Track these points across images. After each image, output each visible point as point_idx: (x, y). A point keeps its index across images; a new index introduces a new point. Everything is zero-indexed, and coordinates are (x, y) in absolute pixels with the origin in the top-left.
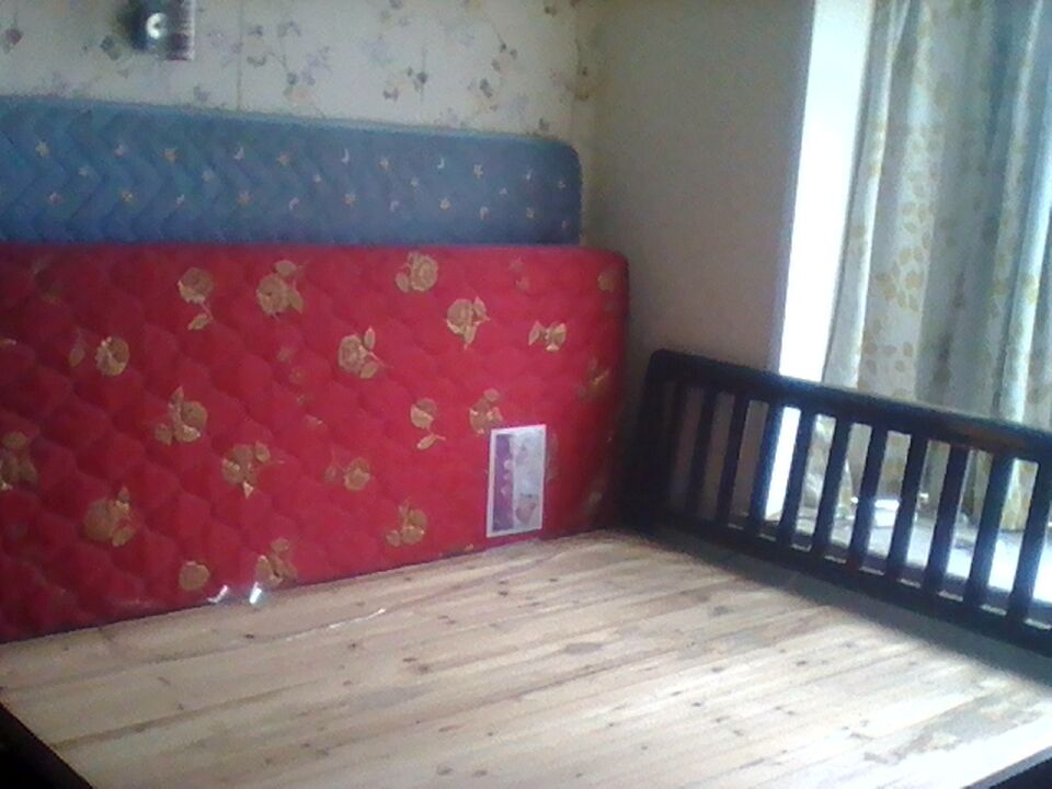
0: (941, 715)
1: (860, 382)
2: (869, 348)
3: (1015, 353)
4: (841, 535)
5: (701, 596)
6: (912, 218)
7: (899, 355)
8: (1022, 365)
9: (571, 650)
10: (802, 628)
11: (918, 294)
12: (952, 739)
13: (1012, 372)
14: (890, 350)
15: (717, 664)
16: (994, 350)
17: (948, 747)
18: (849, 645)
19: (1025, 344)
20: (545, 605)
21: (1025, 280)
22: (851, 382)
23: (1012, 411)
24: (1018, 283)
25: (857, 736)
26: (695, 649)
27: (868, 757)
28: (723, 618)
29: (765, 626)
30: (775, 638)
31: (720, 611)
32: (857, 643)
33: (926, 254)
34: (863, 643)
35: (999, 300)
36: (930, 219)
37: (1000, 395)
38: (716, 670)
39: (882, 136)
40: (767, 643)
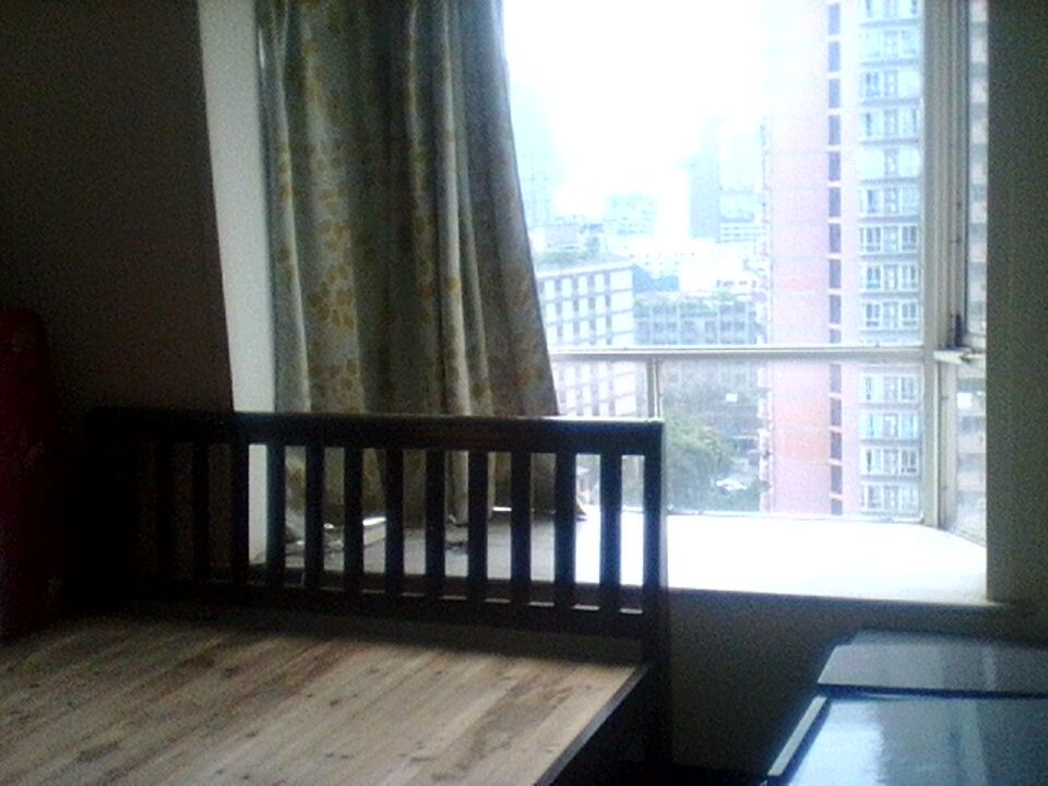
0: (484, 716)
1: (313, 406)
2: (315, 371)
3: (451, 355)
4: (335, 563)
5: (205, 662)
6: (331, 236)
7: (345, 374)
8: (461, 364)
9: (86, 757)
10: (321, 667)
11: (351, 311)
12: (504, 737)
13: (453, 370)
14: (334, 371)
15: (247, 730)
16: (432, 354)
17: (505, 745)
18: (373, 671)
19: (460, 343)
20: (36, 715)
21: (448, 282)
22: (306, 406)
23: (460, 409)
24: (443, 286)
25: (415, 760)
26: (220, 719)
27: (438, 778)
28: (237, 679)
29: (283, 676)
30: (297, 685)
31: (231, 672)
32: (379, 666)
33: (350, 270)
34: (383, 666)
35: (429, 305)
36: (346, 235)
37: (447, 396)
38: (252, 735)
39: (286, 157)
40: (292, 692)
